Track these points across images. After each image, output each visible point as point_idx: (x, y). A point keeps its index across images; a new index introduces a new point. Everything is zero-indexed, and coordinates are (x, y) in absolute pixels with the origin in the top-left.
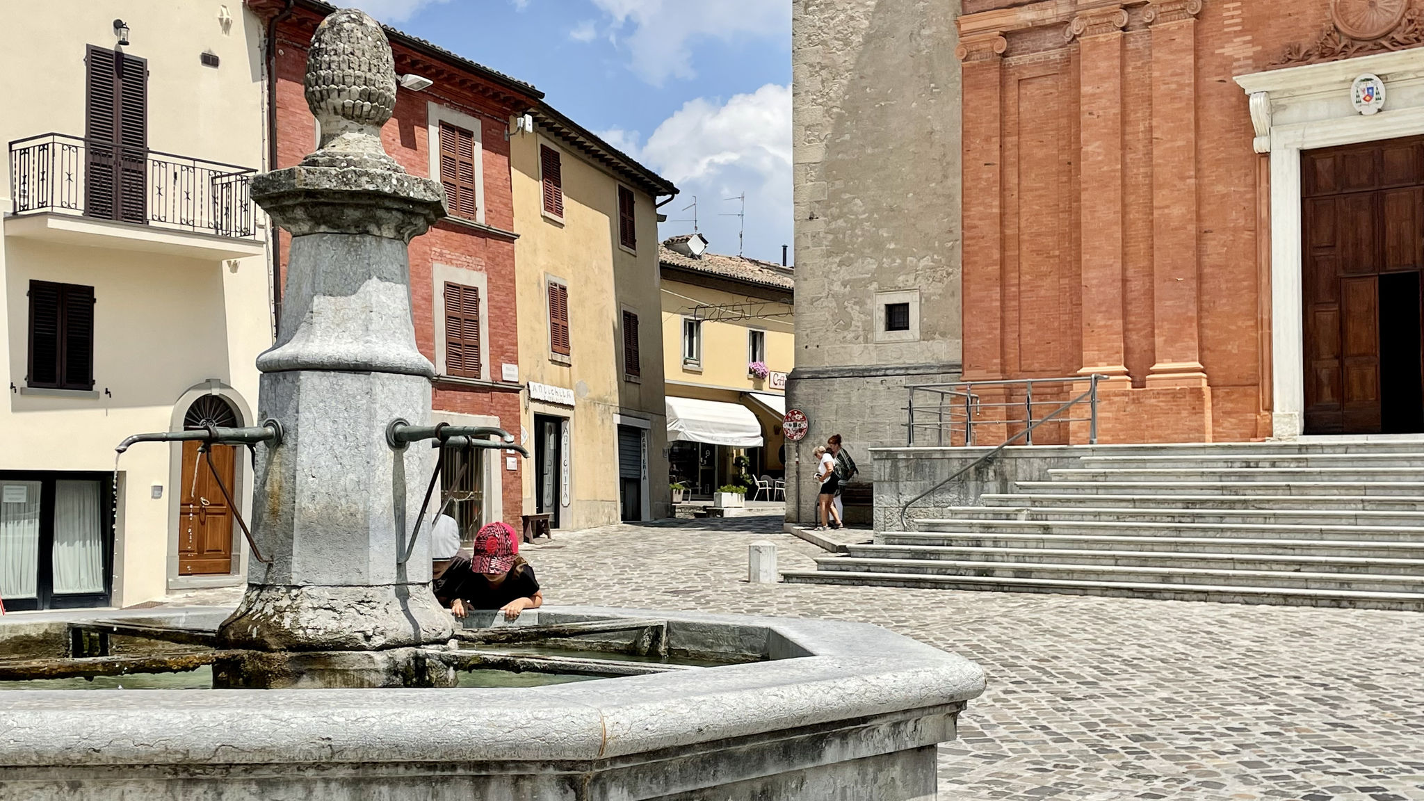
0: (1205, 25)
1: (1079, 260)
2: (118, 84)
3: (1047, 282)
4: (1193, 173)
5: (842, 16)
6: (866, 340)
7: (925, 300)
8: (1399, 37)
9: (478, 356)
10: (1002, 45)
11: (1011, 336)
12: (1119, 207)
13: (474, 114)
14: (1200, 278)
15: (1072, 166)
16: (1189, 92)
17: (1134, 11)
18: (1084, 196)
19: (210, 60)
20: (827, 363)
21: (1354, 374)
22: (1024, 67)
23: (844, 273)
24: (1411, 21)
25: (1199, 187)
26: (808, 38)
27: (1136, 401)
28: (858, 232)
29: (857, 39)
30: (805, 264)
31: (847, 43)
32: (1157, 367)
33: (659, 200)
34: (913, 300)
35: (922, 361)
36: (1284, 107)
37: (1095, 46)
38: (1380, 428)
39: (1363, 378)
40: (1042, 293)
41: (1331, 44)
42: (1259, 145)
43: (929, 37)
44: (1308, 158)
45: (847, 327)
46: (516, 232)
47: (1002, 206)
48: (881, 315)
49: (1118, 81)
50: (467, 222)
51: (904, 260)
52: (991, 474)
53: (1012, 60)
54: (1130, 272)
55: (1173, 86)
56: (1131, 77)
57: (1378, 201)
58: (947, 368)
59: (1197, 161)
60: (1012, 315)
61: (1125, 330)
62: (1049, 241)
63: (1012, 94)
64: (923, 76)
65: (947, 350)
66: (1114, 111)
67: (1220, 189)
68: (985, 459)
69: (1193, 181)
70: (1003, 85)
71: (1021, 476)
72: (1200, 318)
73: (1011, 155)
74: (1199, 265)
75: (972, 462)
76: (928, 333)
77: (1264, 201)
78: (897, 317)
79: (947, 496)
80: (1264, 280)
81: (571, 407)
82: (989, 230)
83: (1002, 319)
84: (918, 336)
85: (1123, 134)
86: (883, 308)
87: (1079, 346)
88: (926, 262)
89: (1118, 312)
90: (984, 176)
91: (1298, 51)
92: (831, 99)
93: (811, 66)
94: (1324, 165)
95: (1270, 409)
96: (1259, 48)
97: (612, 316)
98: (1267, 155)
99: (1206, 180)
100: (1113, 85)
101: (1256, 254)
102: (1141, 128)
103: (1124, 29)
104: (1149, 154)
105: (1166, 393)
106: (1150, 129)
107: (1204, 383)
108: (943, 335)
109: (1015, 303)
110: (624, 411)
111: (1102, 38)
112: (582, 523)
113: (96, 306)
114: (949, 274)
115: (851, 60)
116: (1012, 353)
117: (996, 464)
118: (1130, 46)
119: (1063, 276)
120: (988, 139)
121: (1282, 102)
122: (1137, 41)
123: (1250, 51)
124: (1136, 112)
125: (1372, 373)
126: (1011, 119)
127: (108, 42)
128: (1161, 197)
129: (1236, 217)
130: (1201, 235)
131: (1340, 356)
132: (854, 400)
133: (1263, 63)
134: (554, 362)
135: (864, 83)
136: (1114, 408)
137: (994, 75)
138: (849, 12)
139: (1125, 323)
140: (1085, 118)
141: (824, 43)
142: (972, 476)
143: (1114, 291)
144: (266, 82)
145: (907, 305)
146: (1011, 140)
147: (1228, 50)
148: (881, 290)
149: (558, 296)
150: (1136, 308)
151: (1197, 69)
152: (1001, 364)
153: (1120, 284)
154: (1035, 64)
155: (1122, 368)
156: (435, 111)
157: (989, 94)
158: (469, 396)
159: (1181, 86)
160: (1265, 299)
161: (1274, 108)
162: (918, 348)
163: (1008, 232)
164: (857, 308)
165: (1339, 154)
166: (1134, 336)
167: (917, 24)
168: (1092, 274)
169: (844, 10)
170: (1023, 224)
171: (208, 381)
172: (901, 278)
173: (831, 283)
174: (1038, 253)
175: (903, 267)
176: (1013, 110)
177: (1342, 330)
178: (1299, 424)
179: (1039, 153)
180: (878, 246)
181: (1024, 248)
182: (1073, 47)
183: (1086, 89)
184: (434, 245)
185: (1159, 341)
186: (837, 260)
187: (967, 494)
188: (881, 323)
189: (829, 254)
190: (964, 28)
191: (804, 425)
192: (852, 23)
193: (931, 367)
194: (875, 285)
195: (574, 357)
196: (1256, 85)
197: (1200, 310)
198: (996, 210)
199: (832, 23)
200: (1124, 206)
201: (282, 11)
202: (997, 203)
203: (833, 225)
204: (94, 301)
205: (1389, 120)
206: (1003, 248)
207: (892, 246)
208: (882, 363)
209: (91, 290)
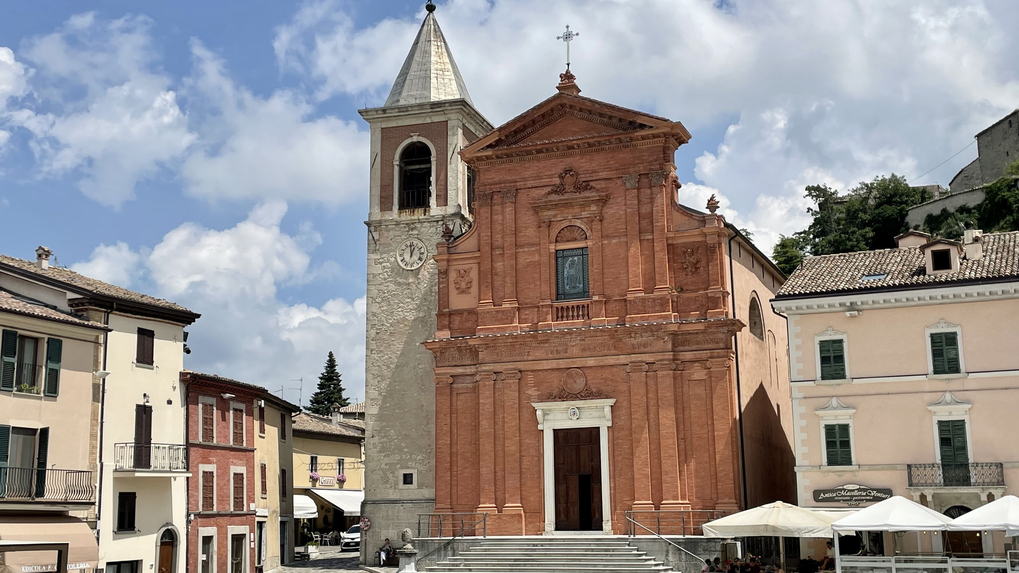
0: (522, 382)
1: (479, 464)
2: (144, 416)
3: (467, 470)
4: (518, 435)
5: (386, 356)
6: (395, 489)
7: (419, 472)
8: (583, 395)
9: (243, 501)
10: (451, 380)
11: (454, 491)
12: (493, 445)
13: (243, 402)
14: (521, 473)
15: (477, 427)
16: (516, 406)
17: (498, 374)
18: (481, 440)
19: (170, 402)
20: (379, 497)
21: (571, 509)
22: (458, 389)
23: (386, 460)
24: (586, 390)
25: (520, 440)
26: (372, 364)
27: (499, 518)
28: (392, 443)
29: (393, 366)
30: (370, 456)
31: (388, 367)
32: (506, 505)
33: (293, 414)
34: (414, 472)
35: (418, 497)
36: (548, 414)
37: (484, 386)
38: (578, 527)
39: (574, 510)
40: (466, 474)
41: (562, 394)
42: (540, 427)
43: (422, 368)
44: (556, 431)
45: (387, 482)
46: (255, 448)
47: (451, 441)
48: (402, 478)
49: (493, 399)
50: (241, 447)
51: (411, 456)
52: (449, 548)
53: (455, 385)
54: (497, 469)
55: (511, 403)
56: (497, 398)
57: (578, 449)
58: (428, 500)
59: (520, 431)
60: (454, 483)
61: (495, 491)
62: (469, 455)
63: (454, 398)
64: (419, 384)
65: (428, 493)
66: (491, 410)
67: (527, 441)
68: (448, 543)
69: (518, 438)
70: (451, 395)
71: (460, 549)
72: (521, 487)
73: (454, 421)
74: (521, 468)
75: (442, 544)
76: (420, 486)
77: (542, 447)
78: (408, 479)
79: (434, 557)
80: (542, 475)
81: (266, 517)
82: (447, 450)
83: (451, 484)
84: (416, 487)
85: (495, 418)
86: (402, 475)
87: (479, 496)
88: (419, 457)
89: (492, 484)
90: (445, 429)
91: (552, 396)
92: (381, 389)
93: (373, 375)
94: (561, 434)
95: (544, 522)
96: (539, 393)
97: (278, 471)
98: (543, 431)
99: (523, 438)
100: (491, 400)
101: (539, 466)
102: (501, 417)
103: (494, 380)
104: (504, 426)
105: (509, 515)
106: (504, 418)
107: (522, 511)
108: (426, 487)
109: (455, 478)
110: (282, 515)
111: (487, 383)
112: (269, 567)
113: (136, 499)
114: (429, 463)
115: (390, 375)
116: (454, 497)
117: (451, 545)
118: (497, 387)
119: (473, 469)
120: (445, 415)
121: (548, 412)
122: (499, 385)
123: (537, 393)
124: (499, 410)
125: (577, 509)
126: (454, 408)
127: (141, 402)
128: (508, 443)
129: (533, 452)
130: (521, 457)
131: (566, 503)
132: (390, 513)
133: (542, 399)
134: (262, 498)
135: (395, 384)
136: (491, 520)
137: (448, 391)
138: (390, 355)
139: (495, 488)
140: (481, 411)
141: (379, 366)
142: (443, 549)
143: (492, 476)
144: (185, 407)
145: (412, 474)
146: (454, 416)
147: (530, 392)
148: (402, 468)
149: (263, 468)
150: (499, 483)
151: (519, 398)
152: (450, 502)
153: (493, 474)
154: (462, 388)
155: (494, 505)
156: (233, 405)
157: (445, 398)
158: (239, 518)
159: (514, 404)
160: (542, 481)
161: (545, 414)
162: (416, 492)
163: (453, 451)
164: (392, 475)
165: (566, 431)
166: (498, 493)
167: (417, 363)
168: (484, 469)
169: (387, 354)
170: (458, 448)
171: (167, 523)
172: (409, 463)
173: (381, 464)
174: (464, 459)
175: (411, 458)
176: (455, 404)
177: (567, 494)
178: (553, 527)
179: (465, 421)
180: (400, 450)
181: (459, 456)
182: (477, 384)
183: (481, 401)
184: (230, 458)
185: (507, 496)
186: (383, 455)
187: (441, 556)
188: (402, 482)
189: (380, 452)
190: (436, 372)
191: (369, 523)
192: (390, 360)
193: (421, 500)
194: (399, 466)
195: (267, 496)
196: (539, 407)
197: (521, 484)
198: (449, 442)
199: (382, 359)
200: (495, 444)
201: (193, 381)
202: (449, 439)
203: (382, 440)
204: (136, 497)
205: (580, 422)
206: (451, 457)
207: (406, 450)
208: (402, 498)
209: (135, 493)
